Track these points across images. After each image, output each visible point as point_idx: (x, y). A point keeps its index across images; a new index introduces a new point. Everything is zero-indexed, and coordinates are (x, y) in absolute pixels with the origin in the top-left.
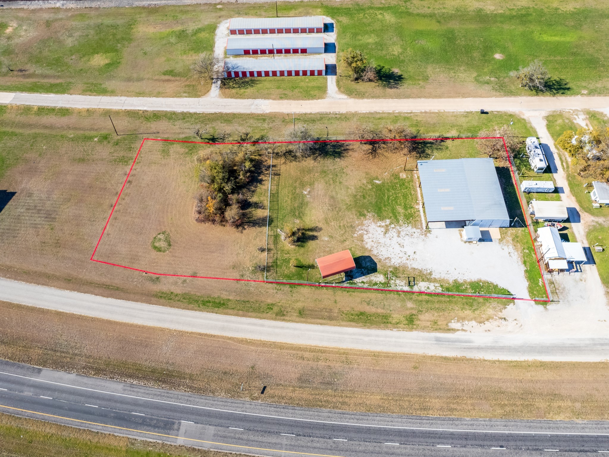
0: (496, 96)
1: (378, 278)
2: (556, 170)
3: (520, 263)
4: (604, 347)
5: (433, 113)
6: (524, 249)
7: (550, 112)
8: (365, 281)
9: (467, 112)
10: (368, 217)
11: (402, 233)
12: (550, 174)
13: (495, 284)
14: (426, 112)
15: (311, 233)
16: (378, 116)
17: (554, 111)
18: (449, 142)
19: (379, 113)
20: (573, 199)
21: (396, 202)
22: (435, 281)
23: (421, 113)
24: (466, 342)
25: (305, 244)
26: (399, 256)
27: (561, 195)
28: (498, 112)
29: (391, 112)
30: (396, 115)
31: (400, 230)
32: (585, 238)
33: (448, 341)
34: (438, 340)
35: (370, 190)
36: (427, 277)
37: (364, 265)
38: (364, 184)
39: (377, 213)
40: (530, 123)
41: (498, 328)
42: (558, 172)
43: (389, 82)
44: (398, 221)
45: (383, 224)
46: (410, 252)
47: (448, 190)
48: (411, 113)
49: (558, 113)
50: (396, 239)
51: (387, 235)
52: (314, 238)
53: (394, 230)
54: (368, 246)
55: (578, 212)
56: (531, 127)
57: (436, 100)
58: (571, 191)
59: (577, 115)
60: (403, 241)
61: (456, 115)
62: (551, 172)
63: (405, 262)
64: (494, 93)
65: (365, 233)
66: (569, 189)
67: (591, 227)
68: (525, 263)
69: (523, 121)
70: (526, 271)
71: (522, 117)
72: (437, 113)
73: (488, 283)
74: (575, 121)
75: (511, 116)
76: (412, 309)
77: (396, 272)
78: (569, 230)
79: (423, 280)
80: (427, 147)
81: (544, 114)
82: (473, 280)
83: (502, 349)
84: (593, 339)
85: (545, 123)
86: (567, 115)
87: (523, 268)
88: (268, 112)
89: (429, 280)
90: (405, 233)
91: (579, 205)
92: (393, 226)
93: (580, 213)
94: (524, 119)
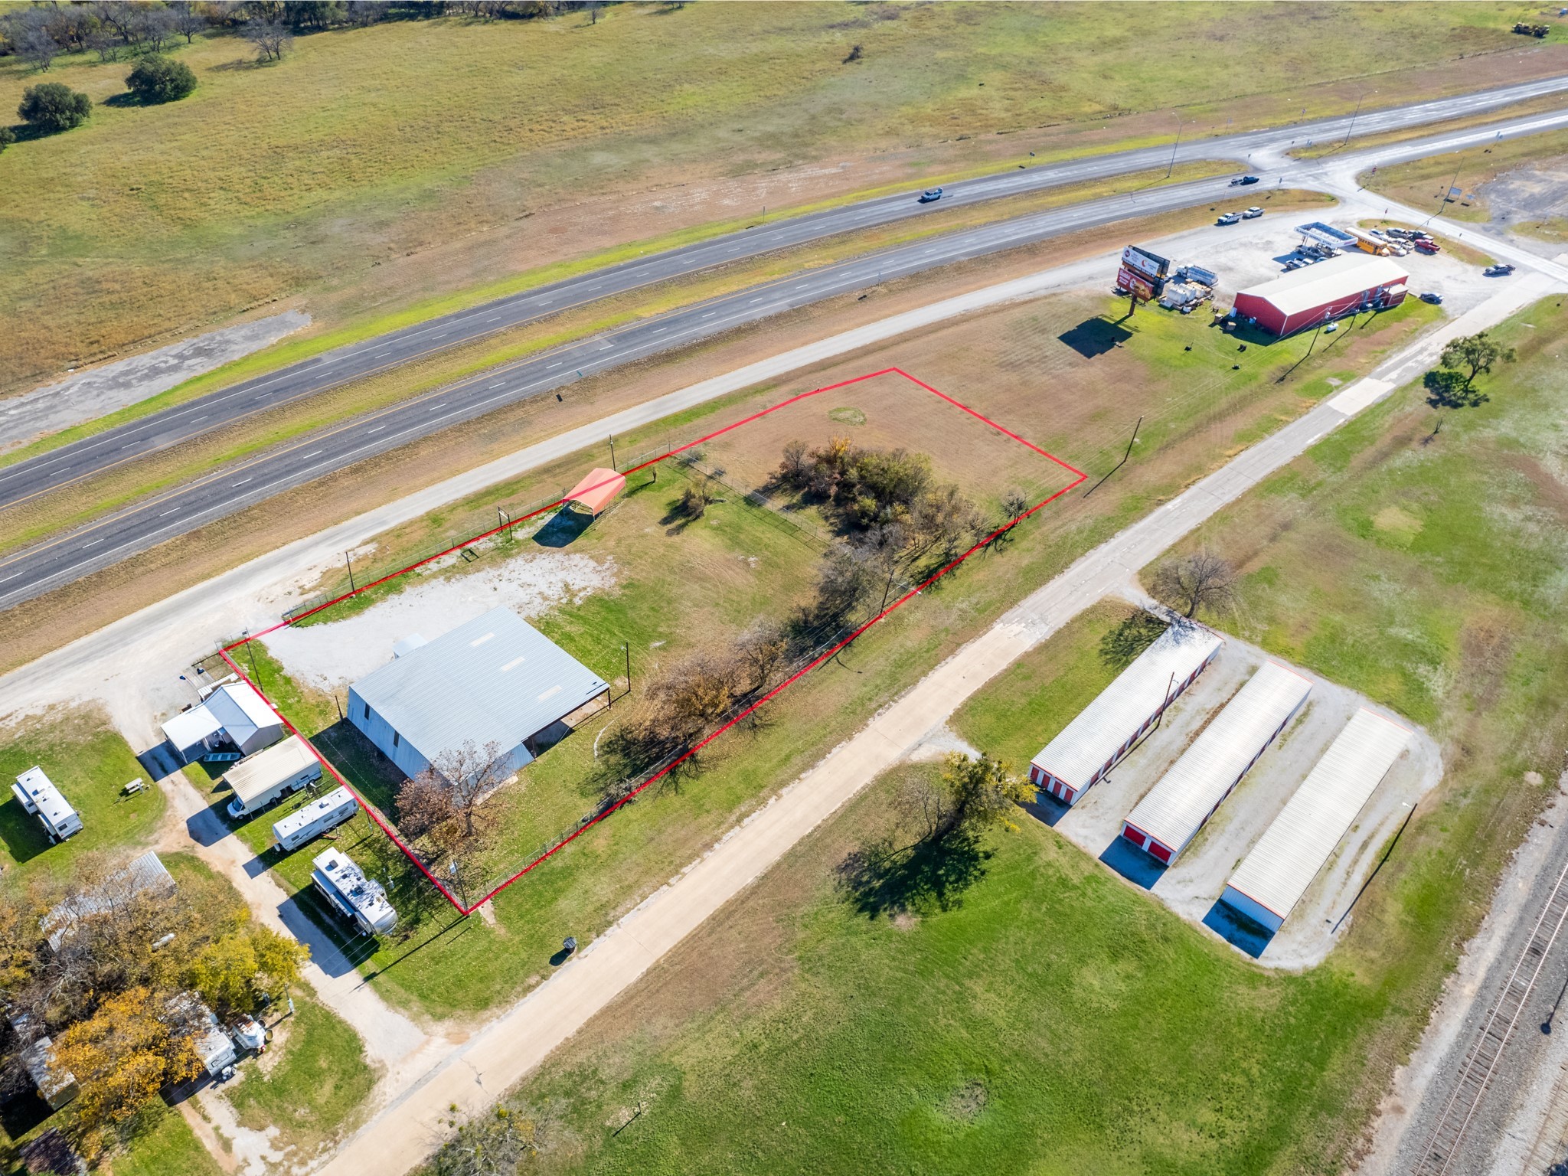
0: (569, 1047)
1: (523, 533)
2: (284, 914)
3: (297, 675)
5: (690, 859)
6: (299, 702)
7: (371, 1113)
8: (540, 521)
9: (610, 924)
10: (617, 588)
11: (539, 600)
12: (295, 891)
13: (329, 623)
14: (708, 846)
15: (678, 522)
16: (797, 760)
17: (355, 1126)
18: (589, 807)
19: (803, 770)
20: (217, 866)
21: (591, 636)
22: (434, 576)
23: (717, 840)
24: (340, 541)
25: (668, 509)
26: (517, 573)
27: (249, 856)
28: (530, 988)
29: (784, 791)
30: (766, 791)
31: (547, 603)
32: (170, 795)
33: (366, 530)
34: (384, 523)
35: (657, 625)
36: (449, 573)
37: (559, 535)
38: (677, 626)
39: (607, 602)
40: (415, 1018)
41: (297, 578)
42: (277, 912)
43: (880, 877)
44: (562, 611)
45: (582, 594)
46: (503, 586)
47: (506, 668)
48: (739, 821)
49: (340, 1127)
50: (544, 588)
51: (561, 585)
52: (665, 521)
53: (556, 597)
54: (576, 558)
55: (198, 840)
56: (404, 1004)
57: (717, 902)
58: (228, 881)
59: (274, 1166)
60: (528, 592)
61: (629, 892)
62: (294, 898)
63: (502, 570)
64: (581, 1057)
65: (599, 569)
66: (234, 885)
67: (160, 824)
68: (288, 681)
69: (439, 1010)
70: (281, 668)
71: (448, 1025)
72: (682, 865)
73: (343, 618)
74: (273, 1131)
75: (483, 1003)
76: (446, 531)
77: (505, 552)
78: (209, 790)
79: (454, 566)
80: (625, 766)
81: (386, 1089)
82: (371, 608)
83: (278, 561)
84: (126, 644)
85: (372, 1053)
86: (309, 1140)
87: (288, 671)
88: (998, 627)
89: (445, 571)
90: (535, 604)
91: (198, 859)
92: (564, 601)
93: (193, 842)
94: (439, 1018)
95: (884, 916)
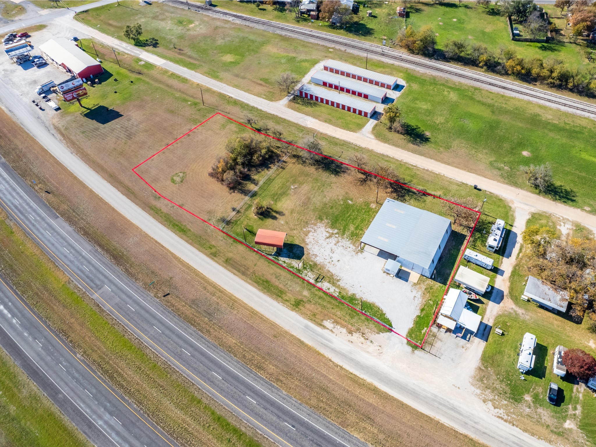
0: (499, 181)
1: (296, 264)
2: (509, 256)
3: (418, 308)
4: (440, 407)
5: (433, 173)
6: (430, 300)
7: (540, 211)
8: (287, 261)
9: (463, 183)
10: (323, 222)
11: (340, 244)
12: (501, 257)
13: (384, 312)
14: (427, 170)
15: (274, 214)
16: (387, 159)
17: (545, 212)
18: (429, 199)
19: (390, 157)
20: (508, 284)
21: (353, 221)
22: (338, 287)
23: (424, 169)
24: (327, 340)
25: (265, 219)
26: (325, 257)
27: (499, 276)
28: (491, 193)
29: (400, 159)
30: (402, 163)
31: (340, 241)
32: (494, 318)
33: (314, 332)
34: (307, 327)
35: (340, 205)
36: (333, 280)
37: (294, 251)
38: (338, 199)
39: (333, 222)
40: (514, 212)
41: (360, 345)
42: (510, 258)
43: (416, 140)
44: (343, 234)
45: (331, 231)
46: (335, 259)
47: (394, 227)
48: (415, 166)
49: (547, 215)
50: (332, 245)
51: (328, 240)
52: (275, 218)
53: (336, 239)
54: (307, 241)
55: (503, 296)
56: (512, 216)
57: (443, 165)
58: (510, 277)
59: (564, 223)
60: (336, 249)
61: (451, 182)
62: (503, 255)
63: (325, 263)
64: (499, 179)
65: (313, 231)
66: (510, 275)
67: (506, 312)
68: (422, 310)
69: (508, 208)
70: (418, 317)
71: (510, 205)
72: (436, 174)
73: (379, 309)
74: (558, 227)
75: (500, 200)
76: (305, 296)
77: (313, 267)
78: (484, 305)
79: (329, 282)
80: (408, 195)
81: (533, 210)
82: (368, 301)
83: (351, 360)
84: (436, 396)
85: (528, 217)
86: (554, 219)
87: (418, 313)
88: (309, 126)
89: (334, 284)
90: (342, 244)
91: (509, 291)
92: (337, 236)
93: (505, 297)
94: (510, 207)
95: (428, 137)
